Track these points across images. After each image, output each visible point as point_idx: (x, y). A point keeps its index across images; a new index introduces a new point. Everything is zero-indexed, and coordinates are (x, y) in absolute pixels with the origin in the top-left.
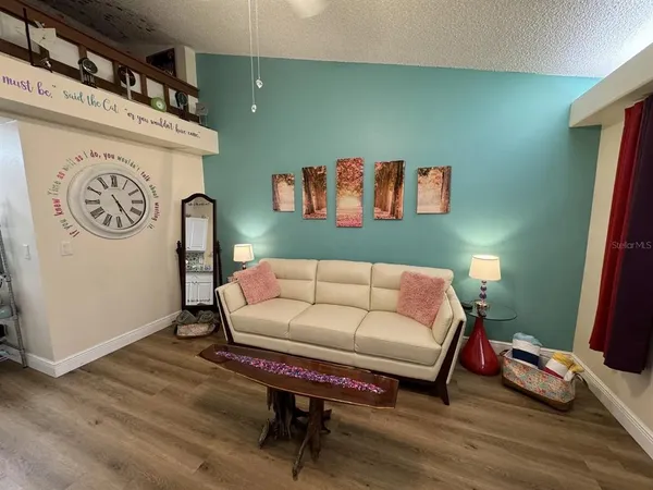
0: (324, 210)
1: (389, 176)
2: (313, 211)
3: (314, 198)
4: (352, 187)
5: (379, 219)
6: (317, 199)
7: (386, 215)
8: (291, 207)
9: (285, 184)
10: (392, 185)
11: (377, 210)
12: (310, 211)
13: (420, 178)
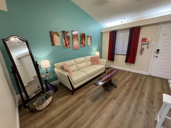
0: (70, 45)
1: (83, 37)
2: (67, 45)
3: (67, 41)
4: (76, 39)
5: (82, 47)
6: (68, 42)
7: (83, 46)
8: (59, 44)
9: (56, 35)
10: (84, 39)
11: (81, 45)
12: (66, 45)
13: (88, 38)
